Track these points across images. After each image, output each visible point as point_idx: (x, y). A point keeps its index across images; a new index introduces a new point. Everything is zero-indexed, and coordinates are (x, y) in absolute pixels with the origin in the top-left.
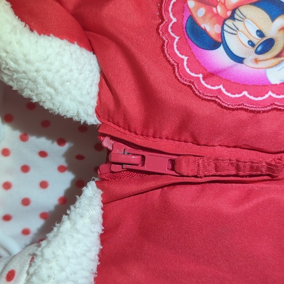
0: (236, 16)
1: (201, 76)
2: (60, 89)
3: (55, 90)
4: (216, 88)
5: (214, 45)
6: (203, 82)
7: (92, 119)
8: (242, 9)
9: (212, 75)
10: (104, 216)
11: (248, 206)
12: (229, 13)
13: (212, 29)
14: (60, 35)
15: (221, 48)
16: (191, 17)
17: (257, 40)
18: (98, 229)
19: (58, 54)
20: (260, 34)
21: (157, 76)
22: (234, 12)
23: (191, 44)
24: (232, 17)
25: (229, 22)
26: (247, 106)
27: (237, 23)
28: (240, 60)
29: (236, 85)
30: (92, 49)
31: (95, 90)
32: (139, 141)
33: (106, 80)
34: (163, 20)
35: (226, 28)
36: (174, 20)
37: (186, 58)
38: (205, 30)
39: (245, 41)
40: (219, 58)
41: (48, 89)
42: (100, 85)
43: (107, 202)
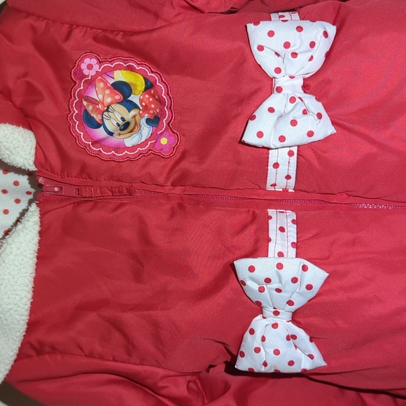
0: (109, 110)
1: (90, 143)
2: (13, 151)
3: (11, 152)
4: (98, 149)
5: (98, 126)
6: (91, 146)
7: (33, 168)
8: (113, 106)
9: (96, 142)
10: (41, 222)
12: (105, 108)
14: (12, 123)
15: (102, 127)
16: (86, 110)
17: (121, 123)
18: (37, 228)
19: (11, 133)
20: (123, 119)
21: (66, 143)
22: (108, 107)
23: (86, 126)
24: (107, 110)
25: (106, 113)
26: (115, 158)
27: (110, 114)
28: (111, 134)
29: (108, 148)
30: (30, 128)
31: (33, 151)
32: (59, 179)
33: (39, 147)
34: (70, 112)
35: (104, 116)
36: (77, 112)
37: (82, 134)
38: (93, 118)
39: (115, 123)
41: (6, 152)
42: (36, 148)
43: (42, 215)
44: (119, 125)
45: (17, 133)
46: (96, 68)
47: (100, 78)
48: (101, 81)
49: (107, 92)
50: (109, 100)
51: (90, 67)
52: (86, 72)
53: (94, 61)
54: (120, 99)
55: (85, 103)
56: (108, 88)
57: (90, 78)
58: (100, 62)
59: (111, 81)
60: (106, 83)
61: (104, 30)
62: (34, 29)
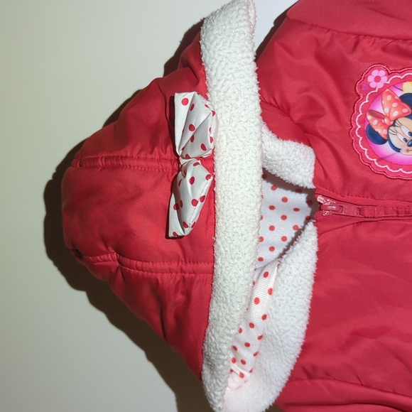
0: (396, 124)
1: (375, 160)
2: (294, 169)
3: (291, 169)
4: (384, 167)
5: (383, 141)
6: (376, 164)
7: (311, 186)
8: (400, 120)
9: (382, 159)
10: (319, 242)
11: (403, 235)
12: (392, 123)
13: (382, 132)
14: (293, 140)
15: (387, 143)
16: (369, 125)
17: (409, 138)
18: (316, 248)
19: (294, 150)
20: (410, 134)
21: (349, 161)
22: (395, 121)
23: (370, 142)
24: (394, 125)
25: (392, 128)
26: (402, 177)
27: (396, 128)
28: (398, 150)
29: (395, 165)
30: (310, 145)
31: (313, 169)
32: (339, 197)
33: (319, 162)
34: (352, 127)
35: (390, 131)
36: (359, 127)
37: (366, 150)
38: (377, 132)
39: (402, 138)
40: (386, 149)
41: (287, 169)
42: (315, 165)
43: (320, 234)
44: (406, 141)
45: (298, 151)
46: (384, 80)
47: (387, 90)
48: (389, 93)
49: (395, 105)
50: (395, 114)
51: (378, 79)
52: (373, 85)
53: (382, 73)
54: (408, 112)
55: (369, 117)
56: (396, 101)
57: (376, 91)
58: (389, 74)
59: (400, 94)
60: (393, 96)
61: (394, 39)
62: (317, 42)
